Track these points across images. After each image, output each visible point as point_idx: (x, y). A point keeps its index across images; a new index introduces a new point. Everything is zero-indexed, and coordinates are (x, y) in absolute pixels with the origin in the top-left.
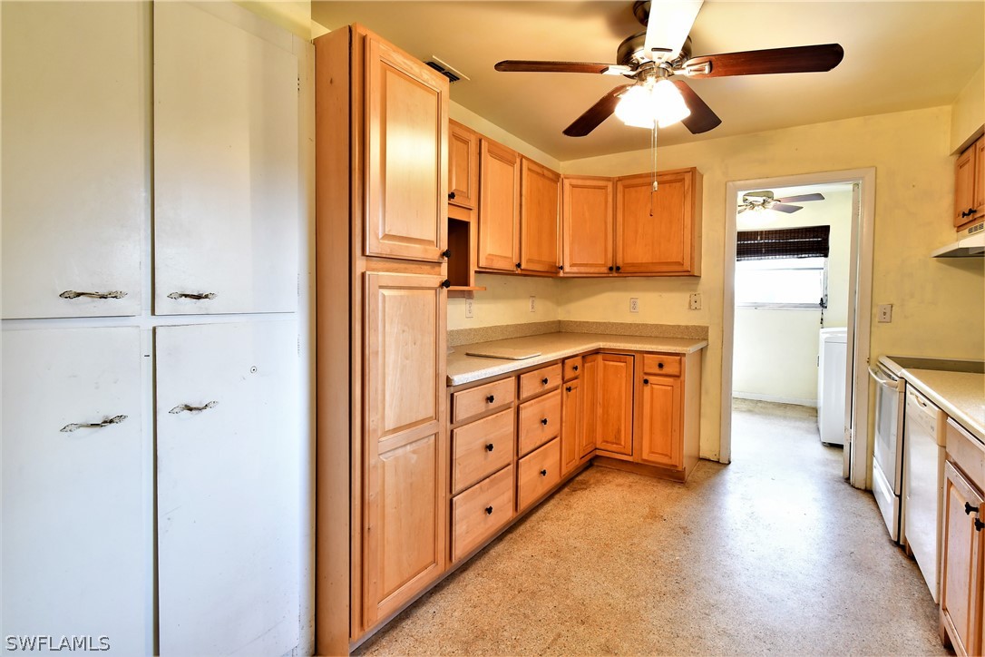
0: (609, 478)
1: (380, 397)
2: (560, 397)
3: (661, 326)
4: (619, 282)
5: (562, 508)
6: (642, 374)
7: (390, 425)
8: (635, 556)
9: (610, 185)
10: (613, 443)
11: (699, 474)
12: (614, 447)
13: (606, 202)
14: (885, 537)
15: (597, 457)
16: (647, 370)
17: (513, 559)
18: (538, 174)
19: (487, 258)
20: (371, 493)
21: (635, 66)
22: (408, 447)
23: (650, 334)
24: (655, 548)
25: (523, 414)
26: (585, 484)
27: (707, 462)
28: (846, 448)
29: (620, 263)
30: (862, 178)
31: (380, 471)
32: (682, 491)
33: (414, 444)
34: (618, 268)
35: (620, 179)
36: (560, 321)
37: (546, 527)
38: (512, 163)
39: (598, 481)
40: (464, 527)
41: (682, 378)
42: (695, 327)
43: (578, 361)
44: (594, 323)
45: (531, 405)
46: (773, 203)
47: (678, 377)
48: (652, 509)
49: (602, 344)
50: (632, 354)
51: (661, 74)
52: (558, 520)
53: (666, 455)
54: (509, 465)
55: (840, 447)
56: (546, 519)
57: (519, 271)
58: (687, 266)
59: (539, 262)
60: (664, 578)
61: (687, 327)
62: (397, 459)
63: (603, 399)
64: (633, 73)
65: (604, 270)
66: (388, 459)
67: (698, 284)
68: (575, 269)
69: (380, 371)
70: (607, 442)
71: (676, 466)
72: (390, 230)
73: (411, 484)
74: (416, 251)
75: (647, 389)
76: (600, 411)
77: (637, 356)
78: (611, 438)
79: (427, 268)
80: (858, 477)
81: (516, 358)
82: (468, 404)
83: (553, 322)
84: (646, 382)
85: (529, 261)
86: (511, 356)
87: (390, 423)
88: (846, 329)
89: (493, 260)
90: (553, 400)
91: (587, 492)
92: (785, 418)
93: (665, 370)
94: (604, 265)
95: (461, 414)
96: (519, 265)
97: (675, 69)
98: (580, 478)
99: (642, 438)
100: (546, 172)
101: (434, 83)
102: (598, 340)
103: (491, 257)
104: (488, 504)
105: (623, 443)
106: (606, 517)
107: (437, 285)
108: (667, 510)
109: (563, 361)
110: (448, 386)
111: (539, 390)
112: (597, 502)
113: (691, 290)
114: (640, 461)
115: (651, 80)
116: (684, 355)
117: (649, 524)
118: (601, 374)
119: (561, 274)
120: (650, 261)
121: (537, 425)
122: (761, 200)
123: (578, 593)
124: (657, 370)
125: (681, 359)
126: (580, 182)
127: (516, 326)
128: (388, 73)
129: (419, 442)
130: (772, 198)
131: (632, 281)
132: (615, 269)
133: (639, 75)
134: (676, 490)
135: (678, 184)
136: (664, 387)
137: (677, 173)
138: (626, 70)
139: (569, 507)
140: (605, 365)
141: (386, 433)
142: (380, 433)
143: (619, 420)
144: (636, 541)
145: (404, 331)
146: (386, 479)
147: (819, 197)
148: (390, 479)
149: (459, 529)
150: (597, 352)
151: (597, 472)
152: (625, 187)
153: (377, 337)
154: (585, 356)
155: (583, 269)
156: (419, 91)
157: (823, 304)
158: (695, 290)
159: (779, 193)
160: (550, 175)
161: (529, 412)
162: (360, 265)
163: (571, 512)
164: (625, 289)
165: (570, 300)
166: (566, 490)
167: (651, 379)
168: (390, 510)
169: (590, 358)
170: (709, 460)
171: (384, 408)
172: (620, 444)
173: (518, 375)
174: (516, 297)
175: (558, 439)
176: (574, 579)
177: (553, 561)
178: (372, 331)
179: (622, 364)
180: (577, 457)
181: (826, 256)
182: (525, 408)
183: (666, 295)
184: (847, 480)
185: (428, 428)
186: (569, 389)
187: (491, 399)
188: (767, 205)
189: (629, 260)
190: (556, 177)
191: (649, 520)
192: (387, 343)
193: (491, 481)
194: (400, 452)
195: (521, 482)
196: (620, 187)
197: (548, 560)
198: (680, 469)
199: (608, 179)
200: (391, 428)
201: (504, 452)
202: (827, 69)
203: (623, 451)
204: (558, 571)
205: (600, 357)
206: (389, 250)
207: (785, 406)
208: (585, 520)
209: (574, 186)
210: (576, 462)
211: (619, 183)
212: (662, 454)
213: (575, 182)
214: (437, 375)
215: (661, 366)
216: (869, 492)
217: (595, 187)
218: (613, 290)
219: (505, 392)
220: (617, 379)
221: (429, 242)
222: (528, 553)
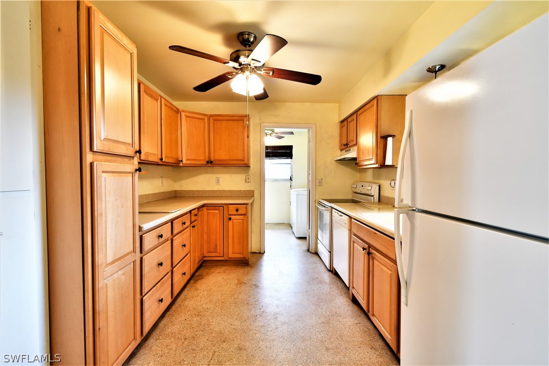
0: (213, 270)
1: (104, 243)
2: (189, 231)
3: (232, 191)
4: (210, 169)
5: (193, 291)
6: (227, 215)
7: (110, 260)
8: (238, 303)
9: (206, 119)
10: (213, 252)
11: (253, 260)
12: (214, 254)
13: (205, 127)
14: (326, 269)
15: (205, 261)
16: (230, 213)
17: (175, 325)
18: (169, 107)
19: (145, 155)
20: (100, 306)
21: (240, 64)
22: (120, 272)
23: (227, 195)
24: (246, 297)
25: (175, 243)
26: (201, 276)
27: (255, 254)
28: (308, 238)
29: (212, 159)
30: (312, 128)
31: (105, 290)
32: (249, 269)
33: (123, 270)
34: (211, 162)
35: (212, 116)
36: (176, 191)
37: (186, 303)
38: (157, 100)
39: (207, 273)
40: (149, 314)
41: (247, 215)
42: (248, 191)
43: (195, 212)
44: (196, 191)
45: (178, 237)
46: (274, 134)
47: (245, 215)
48: (238, 280)
49: (206, 202)
50: (222, 205)
51: (252, 71)
52: (193, 297)
53: (240, 253)
54: (168, 273)
55: (305, 238)
56: (185, 299)
57: (161, 163)
58: (246, 162)
59: (171, 157)
60: (254, 309)
61: (244, 191)
62: (114, 280)
63: (207, 230)
64: (239, 67)
65: (204, 163)
66: (109, 282)
67: (249, 170)
68: (189, 162)
69: (104, 225)
70: (210, 252)
71: (245, 258)
72: (107, 136)
73: (122, 295)
74: (122, 150)
75: (231, 223)
76: (205, 236)
77: (225, 206)
78: (212, 250)
79: (126, 160)
80: (312, 249)
81: (170, 212)
82: (150, 240)
83: (172, 191)
84: (230, 219)
85: (166, 157)
86: (166, 211)
87: (110, 259)
88: (306, 189)
89: (148, 156)
90: (187, 233)
91: (203, 280)
92: (279, 229)
93: (239, 212)
94: (204, 160)
95: (146, 247)
96: (161, 159)
97: (258, 70)
98: (197, 274)
99: (228, 247)
100: (173, 107)
101: (129, 46)
102: (204, 200)
103: (147, 154)
104: (160, 297)
105: (218, 251)
106: (218, 289)
107: (134, 171)
108: (245, 279)
109: (190, 212)
110: (139, 231)
111: (181, 229)
112: (211, 283)
113: (246, 173)
114: (228, 259)
115: (247, 73)
116: (248, 204)
117: (239, 287)
118: (205, 218)
119: (181, 165)
120: (228, 158)
121: (181, 248)
122: (270, 132)
123: (217, 329)
124: (236, 213)
125: (246, 207)
126: (190, 115)
127: (154, 194)
128: (104, 34)
129: (126, 267)
130: (273, 132)
131: (216, 169)
132: (210, 163)
133: (241, 69)
134: (246, 269)
135: (241, 122)
136: (239, 221)
137: (240, 116)
138: (236, 65)
139: (197, 289)
140: (208, 213)
141: (108, 265)
142: (104, 266)
143: (216, 240)
144: (236, 296)
145: (116, 200)
146: (108, 294)
147: (292, 133)
148: (111, 294)
149: (147, 315)
150: (203, 206)
151: (205, 269)
152: (215, 120)
153: (102, 204)
154: (199, 208)
155: (193, 162)
156: (122, 50)
157: (291, 179)
158: (248, 173)
159: (276, 130)
160: (175, 109)
161: (177, 241)
162: (89, 157)
163: (199, 292)
164: (213, 173)
165: (181, 179)
166: (192, 281)
167: (233, 217)
168: (111, 313)
169: (201, 209)
170: (256, 253)
171: (106, 249)
172: (217, 252)
173: (172, 221)
174: (153, 177)
175: (189, 254)
176: (213, 323)
177: (198, 318)
178: (99, 200)
179: (218, 211)
180: (197, 263)
181: (291, 158)
182: (176, 239)
183: (234, 176)
184: (308, 250)
185: (130, 259)
186: (194, 227)
187: (161, 236)
188: (272, 135)
189: (217, 158)
190: (177, 111)
191: (239, 286)
192: (107, 207)
193: (161, 284)
194: (115, 276)
195: (175, 281)
196: (212, 120)
197: (195, 319)
198: (247, 259)
199: (205, 115)
200: (111, 261)
201: (167, 267)
202: (315, 84)
203: (219, 255)
204: (203, 323)
205: (205, 209)
206: (107, 149)
207: (278, 224)
208: (208, 293)
209: (187, 117)
210: (197, 266)
211: (211, 118)
212: (239, 253)
213: (188, 114)
214: (134, 226)
215: (237, 210)
216: (316, 254)
217: (198, 118)
218: (207, 173)
219: (166, 231)
220: (215, 218)
221: (129, 144)
222: (183, 318)
